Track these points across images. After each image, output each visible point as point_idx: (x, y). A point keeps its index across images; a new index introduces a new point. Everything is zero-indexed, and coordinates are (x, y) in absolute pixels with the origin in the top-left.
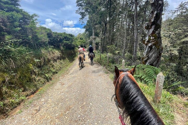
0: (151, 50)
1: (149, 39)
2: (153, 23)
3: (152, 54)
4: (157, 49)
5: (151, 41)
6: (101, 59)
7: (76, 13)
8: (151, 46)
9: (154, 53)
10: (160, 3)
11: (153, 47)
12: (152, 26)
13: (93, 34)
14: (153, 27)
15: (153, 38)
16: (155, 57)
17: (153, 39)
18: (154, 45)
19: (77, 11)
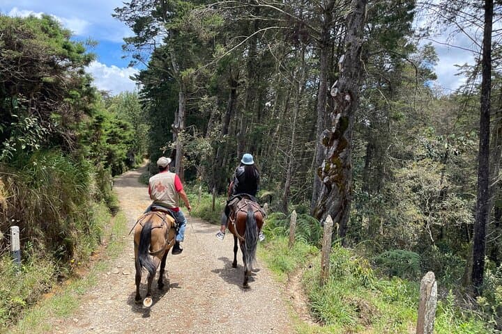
0: (329, 192)
1: (327, 168)
2: (335, 136)
3: (331, 202)
4: (340, 191)
5: (330, 171)
6: (214, 210)
7: (114, 16)
8: (327, 182)
9: (333, 200)
10: (346, 99)
11: (333, 185)
12: (333, 140)
13: (181, 114)
14: (335, 142)
15: (335, 166)
16: (335, 208)
17: (333, 169)
18: (334, 181)
19: (118, 10)
